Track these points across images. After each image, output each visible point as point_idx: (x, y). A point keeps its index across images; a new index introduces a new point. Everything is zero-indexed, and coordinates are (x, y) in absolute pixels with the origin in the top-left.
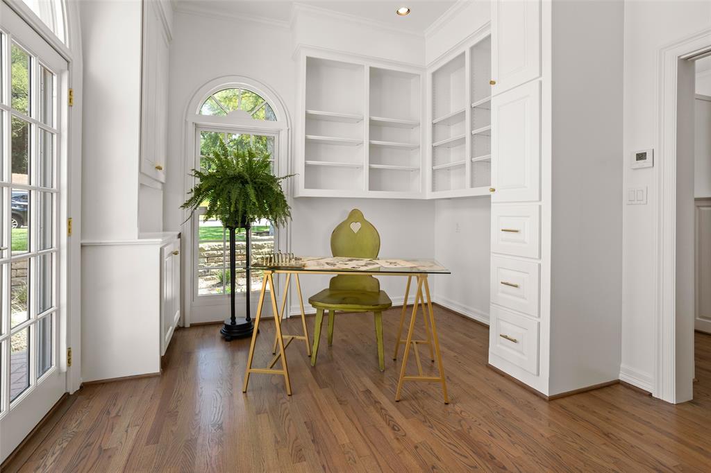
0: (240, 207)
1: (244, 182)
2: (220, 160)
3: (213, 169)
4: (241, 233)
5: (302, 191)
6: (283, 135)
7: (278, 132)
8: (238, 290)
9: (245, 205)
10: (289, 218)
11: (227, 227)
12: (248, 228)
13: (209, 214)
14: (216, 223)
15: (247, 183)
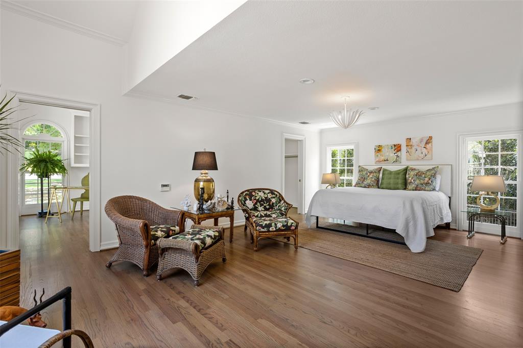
0: (45, 171)
1: (47, 162)
2: (35, 154)
3: (32, 157)
4: (45, 180)
5: (73, 165)
6: (66, 143)
7: (63, 141)
8: (44, 202)
9: (47, 170)
10: (66, 174)
11: (39, 177)
12: (48, 178)
13: (32, 173)
14: (35, 177)
15: (48, 162)
